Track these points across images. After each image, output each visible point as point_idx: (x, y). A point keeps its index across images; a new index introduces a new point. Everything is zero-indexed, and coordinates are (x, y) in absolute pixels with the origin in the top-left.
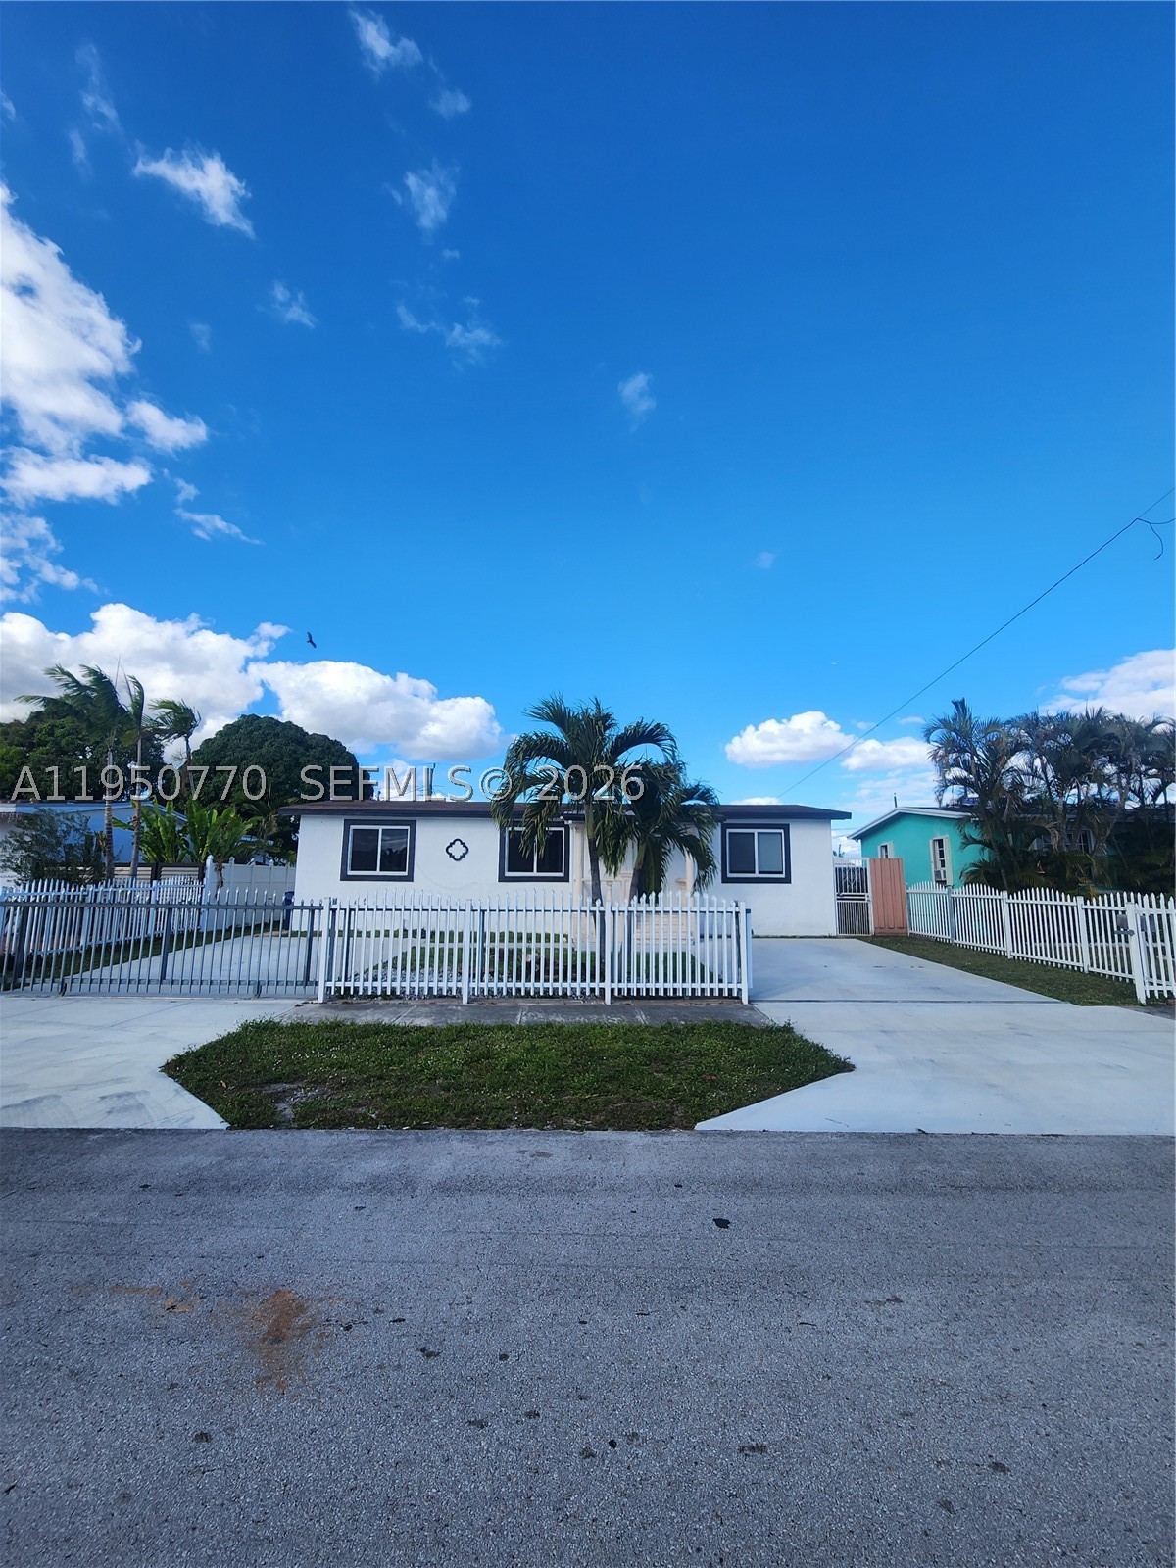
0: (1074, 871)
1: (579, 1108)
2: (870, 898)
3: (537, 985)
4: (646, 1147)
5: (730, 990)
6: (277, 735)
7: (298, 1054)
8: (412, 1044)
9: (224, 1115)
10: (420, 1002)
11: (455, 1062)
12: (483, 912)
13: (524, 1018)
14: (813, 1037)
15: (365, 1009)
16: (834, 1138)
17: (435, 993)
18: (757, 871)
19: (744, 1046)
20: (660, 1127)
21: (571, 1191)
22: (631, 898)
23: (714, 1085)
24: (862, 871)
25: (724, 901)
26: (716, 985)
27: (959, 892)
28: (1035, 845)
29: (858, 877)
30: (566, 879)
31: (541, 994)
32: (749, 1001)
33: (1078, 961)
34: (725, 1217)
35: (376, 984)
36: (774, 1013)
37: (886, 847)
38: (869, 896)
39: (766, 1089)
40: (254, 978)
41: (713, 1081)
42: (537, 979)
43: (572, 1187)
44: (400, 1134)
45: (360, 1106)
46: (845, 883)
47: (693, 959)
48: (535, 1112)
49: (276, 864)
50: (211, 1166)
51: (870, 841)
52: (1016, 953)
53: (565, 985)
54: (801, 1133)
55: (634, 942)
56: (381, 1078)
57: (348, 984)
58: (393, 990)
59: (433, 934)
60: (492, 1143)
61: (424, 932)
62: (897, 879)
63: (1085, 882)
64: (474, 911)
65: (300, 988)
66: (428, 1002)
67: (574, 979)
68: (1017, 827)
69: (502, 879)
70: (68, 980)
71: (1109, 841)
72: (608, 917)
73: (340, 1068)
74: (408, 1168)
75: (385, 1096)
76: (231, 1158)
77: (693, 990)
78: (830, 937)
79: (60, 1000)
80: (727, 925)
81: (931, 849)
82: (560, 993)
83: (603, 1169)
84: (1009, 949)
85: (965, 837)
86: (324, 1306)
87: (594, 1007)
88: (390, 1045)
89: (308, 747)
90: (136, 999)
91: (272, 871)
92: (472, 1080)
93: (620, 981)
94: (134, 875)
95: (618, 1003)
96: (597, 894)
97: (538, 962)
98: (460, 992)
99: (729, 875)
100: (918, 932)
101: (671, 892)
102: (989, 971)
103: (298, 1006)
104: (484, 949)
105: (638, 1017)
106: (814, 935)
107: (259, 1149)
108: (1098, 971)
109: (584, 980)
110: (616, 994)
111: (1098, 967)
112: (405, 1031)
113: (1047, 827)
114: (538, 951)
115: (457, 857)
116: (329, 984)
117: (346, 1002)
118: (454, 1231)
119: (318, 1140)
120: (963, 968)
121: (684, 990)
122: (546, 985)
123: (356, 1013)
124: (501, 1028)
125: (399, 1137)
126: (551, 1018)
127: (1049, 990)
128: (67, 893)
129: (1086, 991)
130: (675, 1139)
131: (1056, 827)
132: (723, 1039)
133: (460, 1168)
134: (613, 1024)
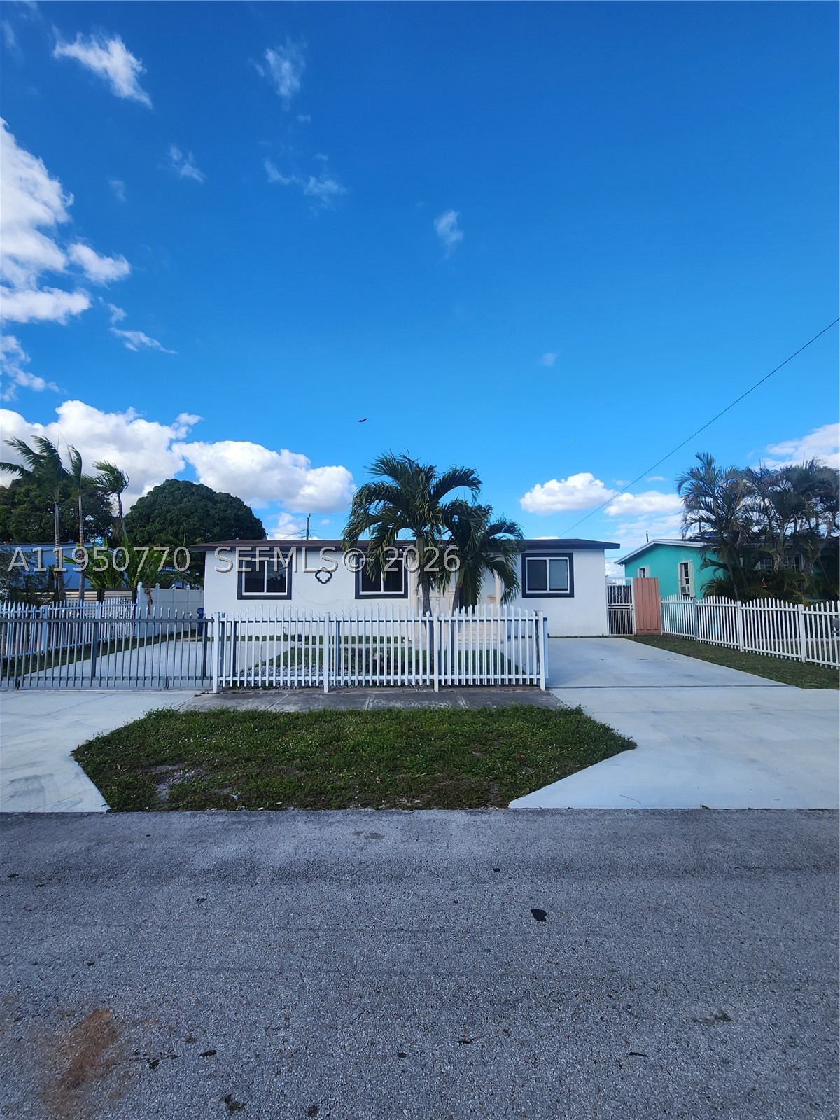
0: (791, 585)
1: (410, 787)
2: (633, 607)
3: (382, 678)
4: (467, 827)
5: (531, 680)
6: (192, 494)
7: (185, 738)
8: (279, 728)
9: (107, 797)
10: (292, 692)
11: (312, 743)
12: (339, 622)
13: (371, 704)
14: (601, 718)
15: (249, 698)
16: (630, 815)
17: (303, 685)
18: (548, 589)
19: (546, 727)
20: (479, 805)
21: (398, 877)
22: (454, 610)
23: (523, 763)
24: (629, 588)
25: (527, 612)
26: (520, 677)
27: (701, 603)
28: (759, 566)
29: (624, 592)
30: (405, 596)
31: (385, 684)
32: (546, 688)
33: (797, 654)
34: (541, 908)
35: (257, 678)
36: (567, 698)
37: (644, 569)
38: (633, 606)
39: (565, 766)
40: (163, 675)
41: (521, 759)
42: (382, 673)
43: (399, 873)
44: (255, 816)
45: (226, 787)
46: (615, 596)
47: (502, 655)
48: (373, 791)
49: (192, 588)
50: (81, 851)
51: (632, 566)
52: (746, 648)
53: (403, 677)
54: (600, 810)
55: (456, 642)
56: (248, 760)
57: (235, 679)
58: (271, 683)
59: (307, 638)
60: (332, 824)
61: (300, 637)
62: (654, 593)
63: (798, 594)
64: (332, 622)
65: (199, 682)
66: (297, 691)
67: (410, 673)
68: (745, 552)
69: (358, 597)
70: (20, 679)
71: (816, 564)
72: (436, 625)
73: (217, 751)
74: (255, 852)
75: (249, 777)
76: (100, 843)
77: (503, 680)
78: (603, 637)
79: (15, 694)
80: (529, 629)
81: (679, 570)
82: (399, 684)
83: (428, 851)
84: (741, 644)
85: (705, 561)
86: (135, 1032)
87: (426, 694)
88: (261, 730)
89: (216, 503)
90: (72, 692)
91: (188, 593)
92: (323, 760)
93: (446, 674)
94: (82, 597)
95: (444, 691)
96: (427, 607)
97: (382, 660)
98: (322, 683)
99: (528, 592)
100: (669, 632)
101: (485, 605)
102: (727, 661)
103: (197, 696)
104: (340, 650)
105: (460, 702)
106: (591, 635)
107: (127, 832)
108: (813, 661)
109: (417, 673)
110: (443, 684)
111: (813, 658)
112: (276, 716)
113: (771, 552)
114: (382, 650)
115: (324, 581)
116: (221, 679)
117: (234, 693)
118: (285, 928)
119: (182, 822)
120: (707, 659)
121: (495, 680)
122: (389, 678)
123: (240, 701)
124: (352, 713)
125: (253, 819)
126: (392, 704)
127: (777, 677)
128: (23, 612)
129: (806, 676)
130: (493, 818)
131: (777, 552)
132: (528, 721)
133: (300, 851)
134: (440, 709)
